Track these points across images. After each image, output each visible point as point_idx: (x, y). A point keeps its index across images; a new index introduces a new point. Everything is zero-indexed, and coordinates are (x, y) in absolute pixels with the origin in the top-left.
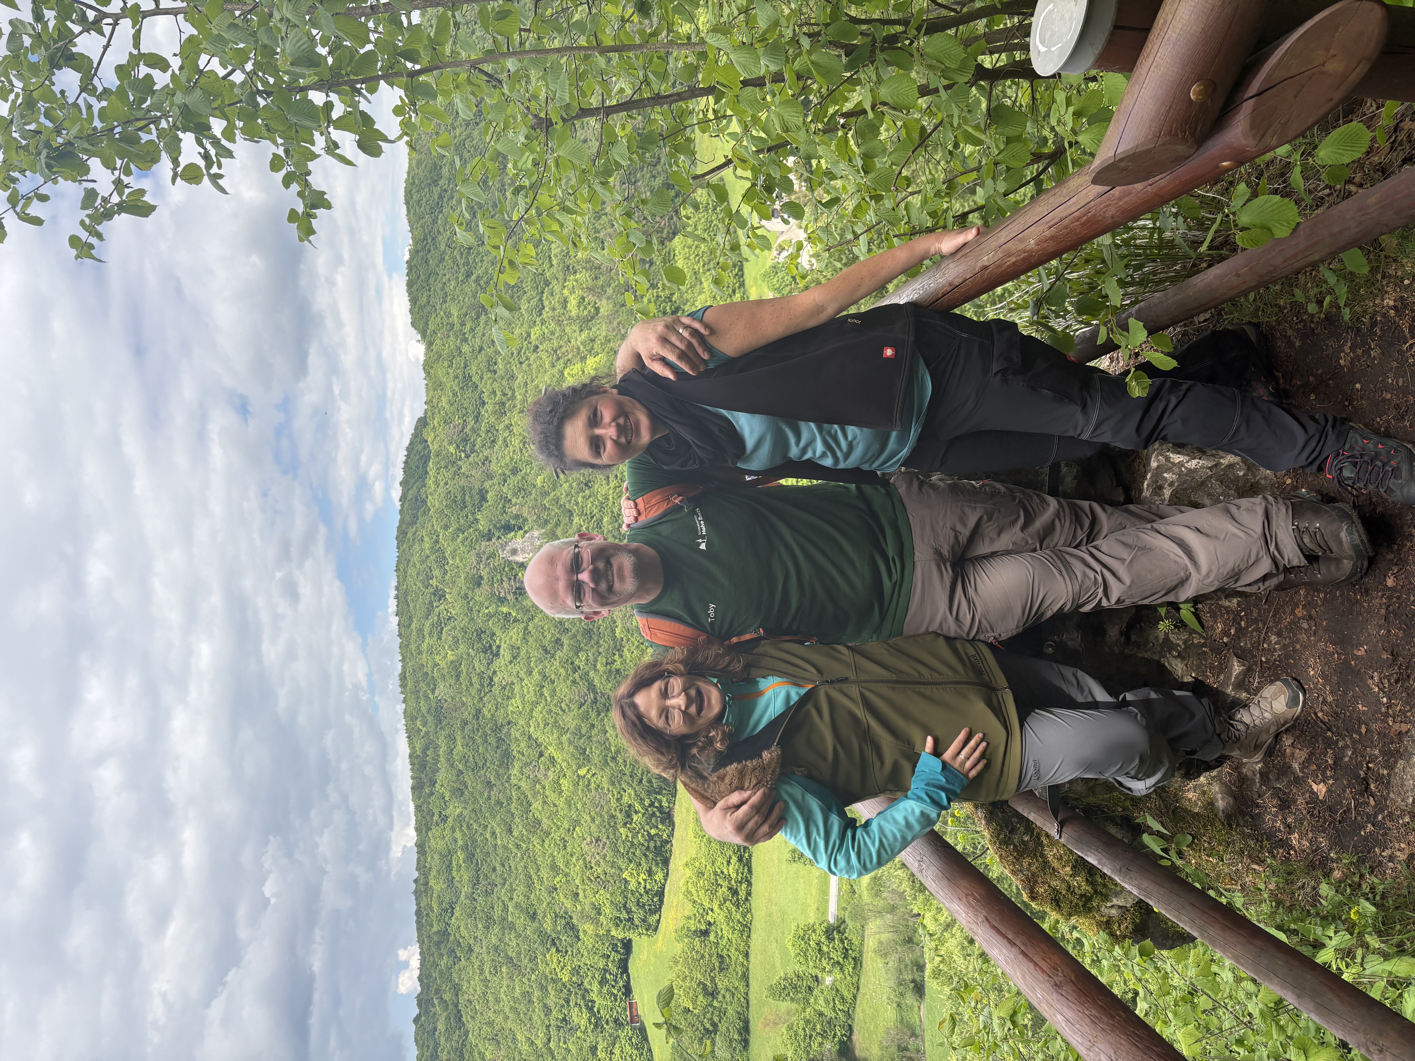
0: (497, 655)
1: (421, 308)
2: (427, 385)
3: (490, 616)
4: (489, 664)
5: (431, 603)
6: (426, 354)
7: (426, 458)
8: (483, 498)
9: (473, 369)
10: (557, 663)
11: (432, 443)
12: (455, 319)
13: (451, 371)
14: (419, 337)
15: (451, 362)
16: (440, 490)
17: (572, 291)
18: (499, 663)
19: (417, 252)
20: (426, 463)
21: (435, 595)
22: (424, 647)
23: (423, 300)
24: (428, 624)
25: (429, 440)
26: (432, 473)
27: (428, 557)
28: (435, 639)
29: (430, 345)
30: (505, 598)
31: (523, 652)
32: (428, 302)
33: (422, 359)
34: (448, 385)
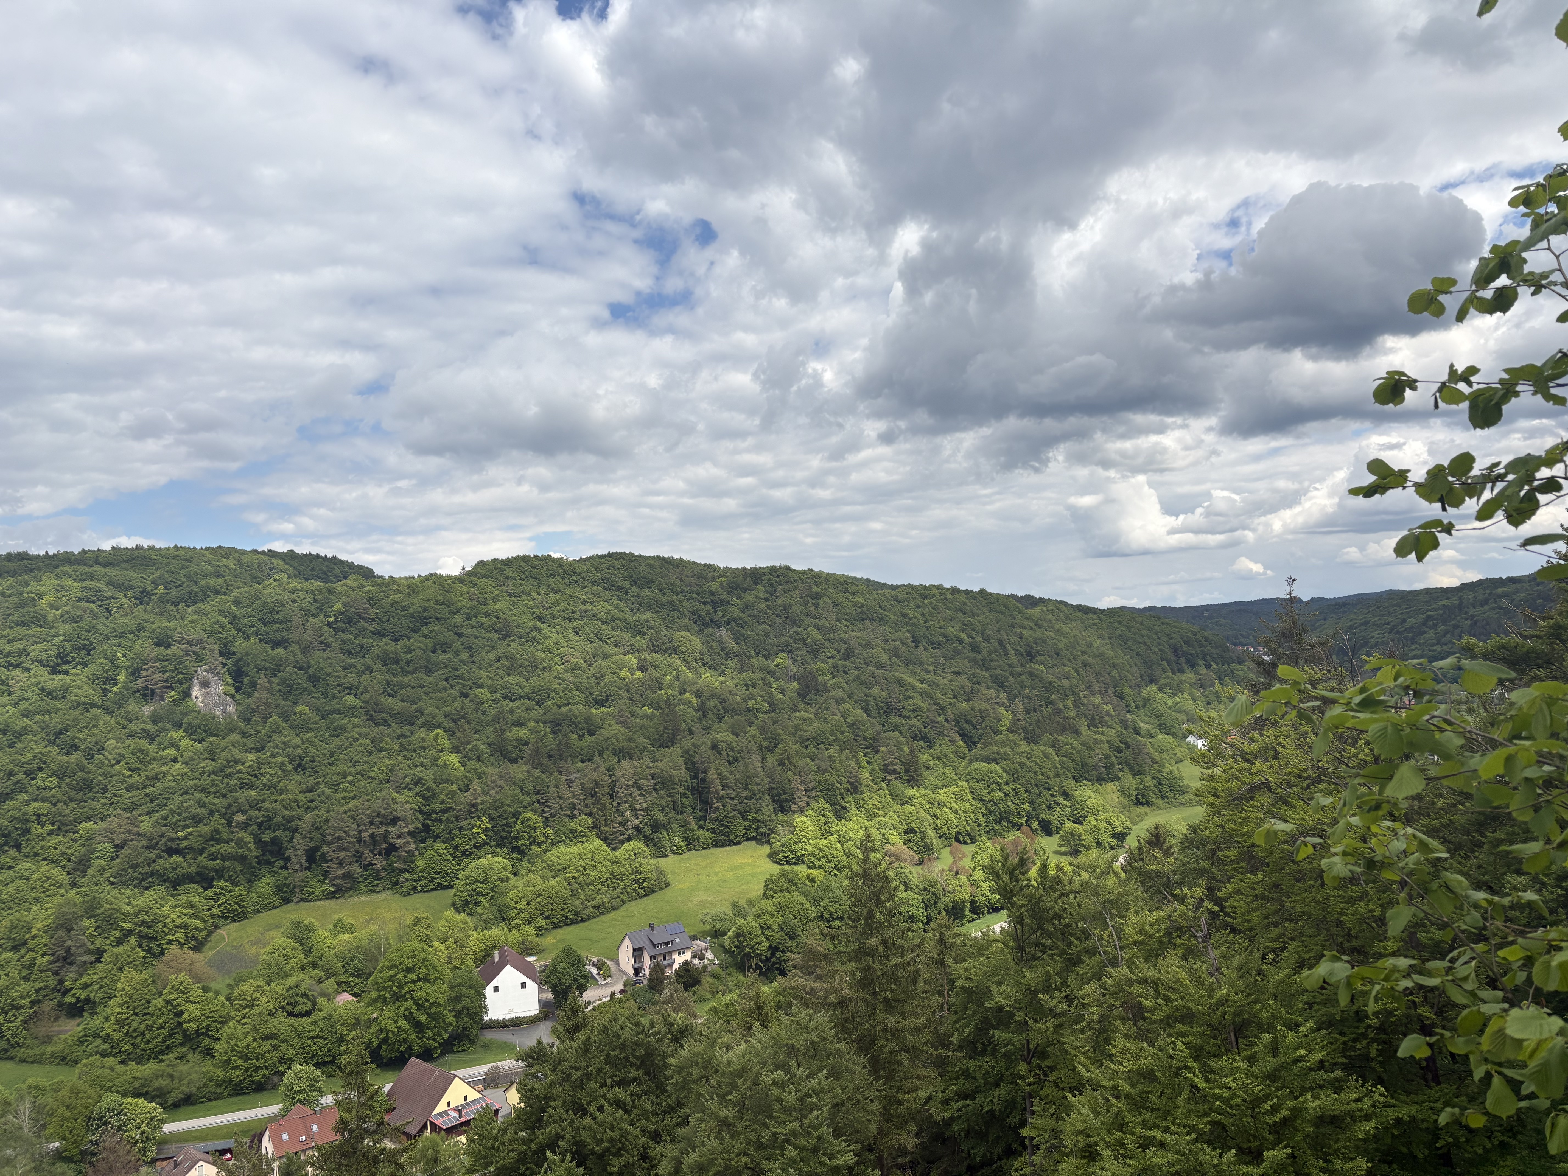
0: (54, 671)
1: (501, 571)
2: (413, 578)
3: (113, 660)
4: (40, 662)
5: (131, 588)
6: (449, 576)
7: (325, 579)
8: (276, 644)
9: (436, 627)
10: (40, 748)
11: (344, 585)
12: (492, 606)
13: (432, 603)
14: (468, 569)
15: (443, 603)
16: (286, 595)
17: (533, 731)
18: (42, 675)
19: (561, 566)
20: (318, 578)
21: (142, 592)
22: (68, 582)
23: (509, 572)
24: (102, 585)
25: (348, 582)
26: (307, 585)
27: (196, 583)
28: (79, 594)
29: (460, 580)
30: (139, 676)
31: (58, 704)
32: (508, 578)
33: (443, 572)
34: (415, 601)
